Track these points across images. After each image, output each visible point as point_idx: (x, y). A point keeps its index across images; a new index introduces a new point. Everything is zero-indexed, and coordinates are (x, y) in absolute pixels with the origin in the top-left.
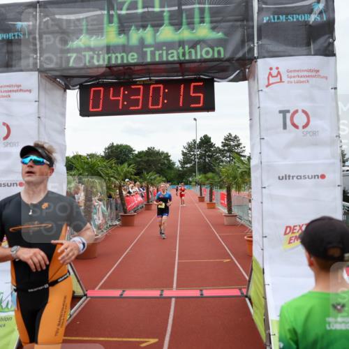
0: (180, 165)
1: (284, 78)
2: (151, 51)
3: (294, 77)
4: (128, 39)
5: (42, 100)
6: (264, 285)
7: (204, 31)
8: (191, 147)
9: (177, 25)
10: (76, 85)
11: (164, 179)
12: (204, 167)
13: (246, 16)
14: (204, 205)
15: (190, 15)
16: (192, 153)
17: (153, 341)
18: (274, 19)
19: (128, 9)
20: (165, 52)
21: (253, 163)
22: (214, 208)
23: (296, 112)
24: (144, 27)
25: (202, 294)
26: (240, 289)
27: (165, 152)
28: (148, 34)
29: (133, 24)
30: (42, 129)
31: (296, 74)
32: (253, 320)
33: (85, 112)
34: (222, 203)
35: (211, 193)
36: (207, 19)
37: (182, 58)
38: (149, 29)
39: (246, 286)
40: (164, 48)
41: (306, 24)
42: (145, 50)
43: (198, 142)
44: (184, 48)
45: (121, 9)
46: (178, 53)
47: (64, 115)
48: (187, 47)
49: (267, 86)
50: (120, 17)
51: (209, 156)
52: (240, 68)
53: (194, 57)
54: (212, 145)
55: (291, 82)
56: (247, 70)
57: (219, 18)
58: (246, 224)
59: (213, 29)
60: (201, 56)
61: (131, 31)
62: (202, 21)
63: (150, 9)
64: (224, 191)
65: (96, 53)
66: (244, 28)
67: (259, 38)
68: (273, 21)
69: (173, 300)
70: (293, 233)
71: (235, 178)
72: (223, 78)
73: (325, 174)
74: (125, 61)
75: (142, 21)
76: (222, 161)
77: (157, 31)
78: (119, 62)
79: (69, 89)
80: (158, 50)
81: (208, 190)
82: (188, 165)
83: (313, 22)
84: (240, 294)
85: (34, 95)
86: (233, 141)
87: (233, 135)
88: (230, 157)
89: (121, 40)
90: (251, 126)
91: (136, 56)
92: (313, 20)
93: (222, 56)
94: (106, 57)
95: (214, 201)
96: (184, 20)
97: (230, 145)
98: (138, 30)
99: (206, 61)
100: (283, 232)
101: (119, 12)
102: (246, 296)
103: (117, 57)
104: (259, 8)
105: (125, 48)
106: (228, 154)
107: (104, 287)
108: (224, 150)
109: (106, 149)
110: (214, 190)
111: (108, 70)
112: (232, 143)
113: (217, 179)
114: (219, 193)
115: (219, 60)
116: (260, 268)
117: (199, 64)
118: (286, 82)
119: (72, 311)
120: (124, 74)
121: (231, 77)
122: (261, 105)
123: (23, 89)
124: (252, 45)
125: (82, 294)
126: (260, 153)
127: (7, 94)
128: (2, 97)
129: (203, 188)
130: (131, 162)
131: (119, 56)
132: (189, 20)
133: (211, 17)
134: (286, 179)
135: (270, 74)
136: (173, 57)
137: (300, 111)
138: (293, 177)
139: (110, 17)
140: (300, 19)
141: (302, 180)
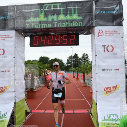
0: (66, 64)
2: (56, 23)
4: (48, 19)
5: (16, 41)
6: (97, 109)
7: (75, 17)
8: (70, 58)
9: (66, 14)
10: (29, 35)
12: (75, 65)
13: (91, 11)
14: (75, 79)
15: (70, 10)
16: (71, 60)
18: (101, 12)
19: (48, 8)
20: (61, 24)
21: (93, 64)
22: (78, 80)
23: (109, 46)
24: (54, 15)
25: (74, 112)
26: (88, 110)
28: (55, 17)
29: (50, 14)
30: (16, 51)
31: (108, 32)
33: (32, 45)
34: (81, 78)
35: (78, 75)
36: (76, 12)
37: (67, 26)
38: (55, 15)
39: (90, 109)
40: (61, 22)
41: (112, 14)
42: (54, 23)
43: (73, 56)
44: (68, 22)
45: (45, 8)
46: (66, 24)
47: (24, 46)
48: (69, 22)
49: (98, 37)
50: (45, 11)
51: (77, 61)
52: (88, 30)
53: (71, 26)
54: (78, 57)
55: (107, 35)
56: (91, 31)
57: (81, 12)
58: (90, 86)
59: (79, 16)
60: (74, 25)
62: (75, 13)
63: (56, 8)
66: (90, 16)
67: (95, 19)
68: (100, 13)
70: (107, 90)
71: (86, 69)
72: (82, 33)
73: (119, 69)
74: (47, 27)
75: (53, 13)
76: (82, 63)
77: (58, 16)
78: (44, 27)
79: (26, 37)
80: (59, 23)
82: (69, 64)
83: (115, 14)
84: (88, 112)
85: (13, 39)
86: (86, 56)
87: (86, 54)
88: (84, 61)
89: (45, 19)
90: (92, 51)
91: (50, 25)
92: (115, 13)
93: (82, 25)
94: (40, 25)
95: (79, 78)
96: (68, 12)
97: (85, 57)
99: (76, 27)
100: (104, 90)
101: (45, 9)
102: (90, 113)
103: (43, 25)
104: (95, 8)
105: (47, 22)
106: (84, 60)
107: (38, 109)
108: (82, 59)
109: (39, 58)
110: (79, 73)
111: (40, 30)
112: (85, 56)
113: (80, 70)
114: (81, 74)
115: (81, 27)
116: (95, 103)
117: (73, 28)
118: (105, 35)
119: (26, 118)
120: (46, 31)
121: (85, 33)
122: (96, 43)
123: (10, 37)
124: (93, 22)
125: (30, 112)
126: (95, 61)
127: (4, 38)
128: (2, 39)
129: (75, 73)
130: (48, 63)
131: (44, 25)
132: (70, 12)
133: (78, 11)
134: (105, 70)
135: (99, 32)
136: (64, 26)
137: (110, 46)
138: (107, 70)
139: (41, 11)
140: (110, 12)
141: (111, 71)
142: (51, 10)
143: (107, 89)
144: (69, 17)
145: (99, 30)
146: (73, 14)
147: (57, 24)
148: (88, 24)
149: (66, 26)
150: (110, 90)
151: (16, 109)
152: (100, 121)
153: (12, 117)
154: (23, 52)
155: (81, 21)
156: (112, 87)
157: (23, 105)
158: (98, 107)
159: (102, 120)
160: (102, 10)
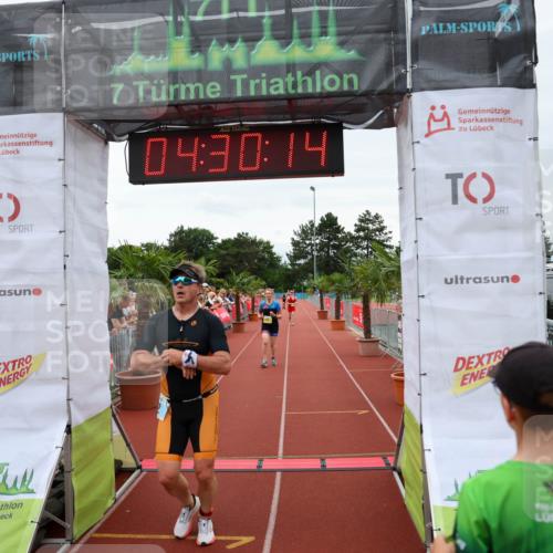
0: (288, 262)
1: (455, 123)
2: (243, 80)
3: (470, 121)
4: (206, 61)
5: (70, 159)
6: (423, 451)
7: (326, 48)
8: (306, 232)
9: (284, 38)
11: (264, 283)
12: (327, 264)
13: (394, 24)
14: (327, 324)
15: (305, 22)
16: (308, 242)
17: (246, 540)
18: (438, 29)
19: (206, 13)
20: (264, 82)
21: (404, 257)
22: (342, 329)
23: (473, 176)
24: (232, 42)
25: (324, 466)
26: (385, 458)
27: (265, 240)
28: (237, 53)
30: (69, 203)
31: (472, 116)
32: (405, 506)
33: (138, 175)
34: (355, 322)
35: (338, 306)
36: (332, 29)
37: (291, 91)
38: (240, 45)
39: (394, 453)
40: (264, 75)
41: (489, 36)
42: (232, 77)
43: (316, 225)
44: (294, 75)
45: (195, 14)
46: (286, 84)
47: (104, 181)
48: (299, 74)
49: (427, 136)
50: (193, 25)
51: (334, 247)
52: (384, 107)
53: (310, 90)
54: (339, 230)
55: (465, 129)
56: (395, 110)
57: (352, 28)
58: (394, 353)
59: (341, 44)
60: (322, 87)
61: (211, 48)
62: (324, 33)
63: (242, 14)
64: (359, 302)
65: (156, 82)
66: (390, 44)
67: (415, 59)
68: (436, 32)
69: (279, 475)
70: (468, 368)
71: (376, 281)
72: (357, 123)
73: (519, 275)
74: (202, 96)
75: (228, 33)
76: (356, 255)
78: (192, 97)
79: (113, 140)
81: (333, 301)
82: (302, 261)
83: (501, 34)
84: (384, 465)
85: (57, 151)
86: (373, 222)
87: (373, 214)
88: (367, 248)
89: (195, 61)
90: (402, 199)
91: (219, 88)
92: (500, 30)
93: (356, 88)
94: (172, 89)
95: (342, 319)
96: (296, 31)
97: (368, 229)
99: (330, 95)
100: (453, 367)
101: (192, 18)
102: (394, 469)
103: (188, 90)
104: (414, 11)
105: (201, 75)
106: (365, 243)
108: (359, 237)
109: (171, 236)
110: (343, 301)
111: (174, 109)
112: (370, 226)
113: (347, 283)
114: (351, 304)
115: (350, 94)
116: (415, 425)
117: (319, 100)
118: (457, 129)
119: (118, 493)
120: (200, 116)
121: (371, 121)
122: (418, 166)
123: (40, 140)
124: (403, 71)
125: (134, 466)
126: (416, 242)
127: (15, 148)
128: (8, 152)
129: (325, 298)
130: (211, 256)
131: (192, 87)
132: (304, 31)
133: (338, 26)
134: (457, 282)
135: (432, 116)
136: (277, 89)
138: (468, 279)
139: (178, 25)
140: (479, 29)
141: (483, 285)
142: (220, 20)
143: (469, 363)
145: (433, 108)
146: (315, 40)
147: (246, 84)
148: (380, 82)
149: (286, 89)
150: (480, 368)
151: (76, 456)
152: (436, 501)
153: (56, 491)
154: (102, 207)
156: (490, 355)
157: (106, 435)
158: (428, 442)
159: (445, 497)
160: (444, 18)
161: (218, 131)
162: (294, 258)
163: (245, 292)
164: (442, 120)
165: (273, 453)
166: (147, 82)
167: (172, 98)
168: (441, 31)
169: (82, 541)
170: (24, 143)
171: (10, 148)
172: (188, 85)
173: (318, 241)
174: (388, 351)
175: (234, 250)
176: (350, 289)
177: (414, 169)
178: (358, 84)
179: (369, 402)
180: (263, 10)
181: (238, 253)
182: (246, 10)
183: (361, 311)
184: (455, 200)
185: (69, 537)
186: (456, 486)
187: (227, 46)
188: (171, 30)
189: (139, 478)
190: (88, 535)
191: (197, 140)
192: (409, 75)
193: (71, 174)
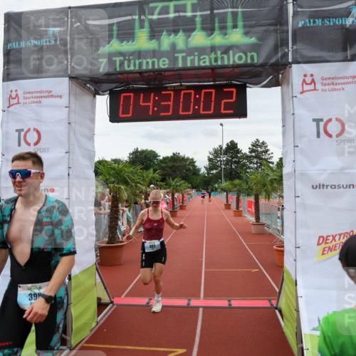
0: (206, 172)
1: (318, 86)
2: (183, 57)
3: (328, 85)
4: (159, 45)
5: (73, 106)
6: (297, 297)
7: (237, 36)
8: (217, 152)
9: (209, 30)
10: (106, 91)
11: (190, 186)
12: (231, 173)
13: (280, 20)
14: (230, 213)
15: (223, 19)
16: (218, 159)
17: (181, 351)
18: (310, 23)
19: (159, 14)
20: (196, 58)
21: (285, 171)
22: (241, 216)
23: (330, 120)
24: (176, 32)
25: (230, 305)
26: (270, 301)
27: (191, 158)
28: (180, 40)
29: (165, 29)
30: (72, 135)
31: (330, 81)
32: (283, 332)
33: (114, 118)
34: (249, 211)
35: (238, 201)
36: (240, 23)
37: (214, 64)
38: (181, 34)
39: (276, 298)
40: (196, 54)
41: (343, 27)
42: (176, 55)
43: (224, 148)
44: (215, 53)
45: (153, 14)
46: (210, 59)
48: (219, 53)
49: (301, 93)
50: (151, 21)
51: (235, 162)
52: (273, 73)
53: (226, 63)
54: (238, 151)
55: (325, 90)
56: (280, 76)
57: (254, 22)
59: (246, 34)
60: (234, 61)
61: (162, 37)
62: (235, 26)
63: (182, 14)
64: (252, 199)
65: (127, 58)
66: (277, 33)
67: (294, 43)
68: (308, 25)
69: (201, 310)
70: (326, 243)
71: (264, 185)
72: (256, 84)
74: (156, 67)
75: (173, 26)
76: (249, 168)
77: (189, 36)
78: (150, 67)
79: (99, 94)
80: (190, 56)
82: (214, 172)
83: (351, 25)
84: (269, 306)
85: (64, 101)
86: (261, 147)
87: (261, 141)
88: (257, 163)
89: (152, 45)
90: (284, 133)
91: (167, 62)
93: (256, 61)
94: (137, 62)
95: (241, 209)
96: (217, 25)
97: (257, 151)
98: (170, 35)
99: (238, 66)
101: (150, 17)
102: (276, 308)
103: (147, 63)
104: (294, 11)
106: (255, 160)
107: (130, 295)
108: (252, 156)
109: (130, 154)
110: (241, 197)
111: (138, 75)
112: (259, 149)
113: (245, 186)
114: (246, 200)
115: (252, 65)
116: (291, 280)
117: (231, 69)
118: (320, 90)
119: (99, 318)
120: (155, 79)
121: (264, 83)
122: (295, 112)
123: (54, 94)
124: (286, 50)
125: (109, 301)
126: (294, 161)
127: (38, 100)
128: (34, 102)
129: (229, 195)
130: (156, 167)
131: (150, 61)
132: (222, 24)
133: (244, 21)
134: (320, 188)
135: (304, 81)
136: (204, 62)
137: (334, 120)
138: (327, 186)
139: (142, 22)
140: (337, 23)
141: (337, 190)
142: (168, 18)
143: (327, 240)
144: (218, 39)
145: (305, 76)
146: (229, 31)
147: (184, 59)
148: (271, 58)
149: (211, 63)
150: (334, 243)
151: (74, 294)
152: (306, 330)
154: (91, 138)
155: (254, 48)
156: (340, 235)
157: (91, 282)
158: (300, 292)
159: (312, 328)
160: (314, 16)
161: (166, 89)
162: (209, 169)
163: (177, 191)
164: (311, 84)
165: (197, 296)
166: (122, 58)
167: (137, 68)
168: (312, 24)
169: (77, 348)
170: (44, 97)
171: (35, 100)
172: (148, 60)
173: (225, 159)
174: (270, 231)
175: (170, 164)
176: (247, 190)
177: (293, 114)
178: (257, 59)
179: (259, 264)
180: (196, 12)
181: (173, 166)
182: (185, 12)
183: (253, 204)
184: (318, 135)
185: (69, 346)
186: (319, 321)
187: (173, 35)
188: (137, 24)
189: (112, 309)
190: (80, 345)
191: (152, 94)
192: (290, 53)
193: (73, 115)
